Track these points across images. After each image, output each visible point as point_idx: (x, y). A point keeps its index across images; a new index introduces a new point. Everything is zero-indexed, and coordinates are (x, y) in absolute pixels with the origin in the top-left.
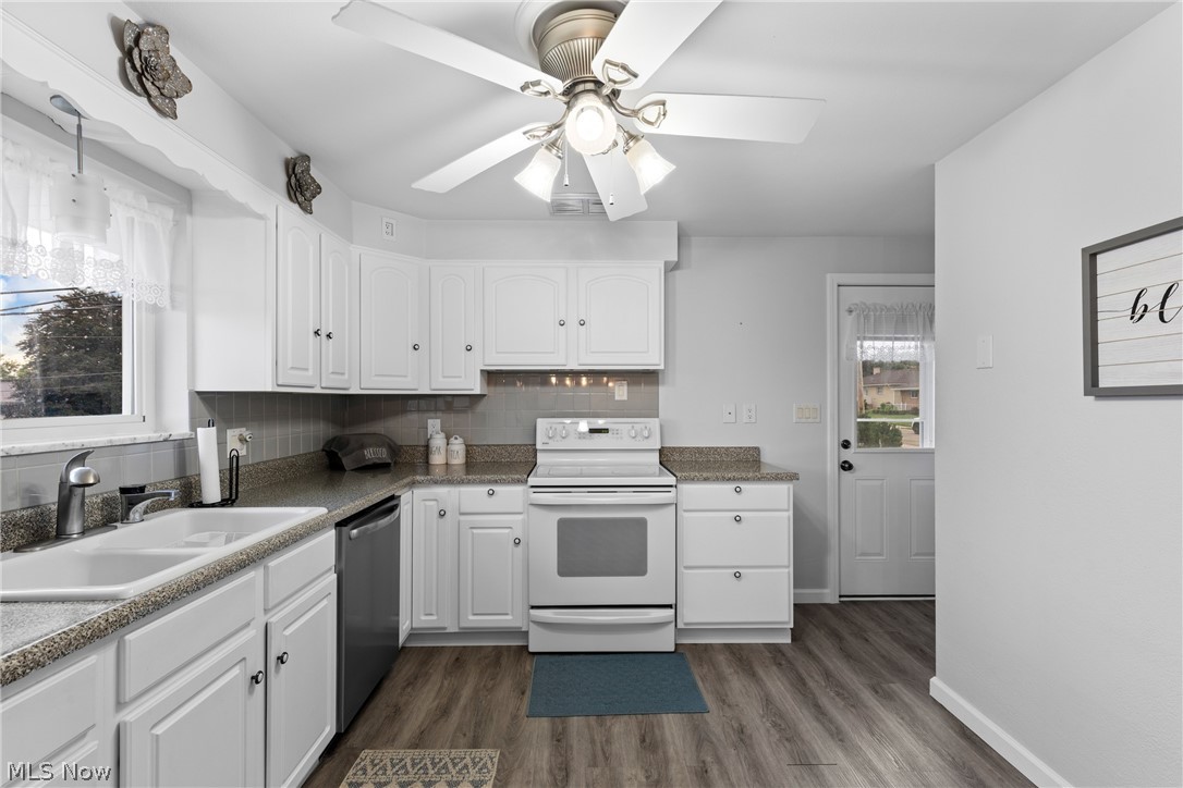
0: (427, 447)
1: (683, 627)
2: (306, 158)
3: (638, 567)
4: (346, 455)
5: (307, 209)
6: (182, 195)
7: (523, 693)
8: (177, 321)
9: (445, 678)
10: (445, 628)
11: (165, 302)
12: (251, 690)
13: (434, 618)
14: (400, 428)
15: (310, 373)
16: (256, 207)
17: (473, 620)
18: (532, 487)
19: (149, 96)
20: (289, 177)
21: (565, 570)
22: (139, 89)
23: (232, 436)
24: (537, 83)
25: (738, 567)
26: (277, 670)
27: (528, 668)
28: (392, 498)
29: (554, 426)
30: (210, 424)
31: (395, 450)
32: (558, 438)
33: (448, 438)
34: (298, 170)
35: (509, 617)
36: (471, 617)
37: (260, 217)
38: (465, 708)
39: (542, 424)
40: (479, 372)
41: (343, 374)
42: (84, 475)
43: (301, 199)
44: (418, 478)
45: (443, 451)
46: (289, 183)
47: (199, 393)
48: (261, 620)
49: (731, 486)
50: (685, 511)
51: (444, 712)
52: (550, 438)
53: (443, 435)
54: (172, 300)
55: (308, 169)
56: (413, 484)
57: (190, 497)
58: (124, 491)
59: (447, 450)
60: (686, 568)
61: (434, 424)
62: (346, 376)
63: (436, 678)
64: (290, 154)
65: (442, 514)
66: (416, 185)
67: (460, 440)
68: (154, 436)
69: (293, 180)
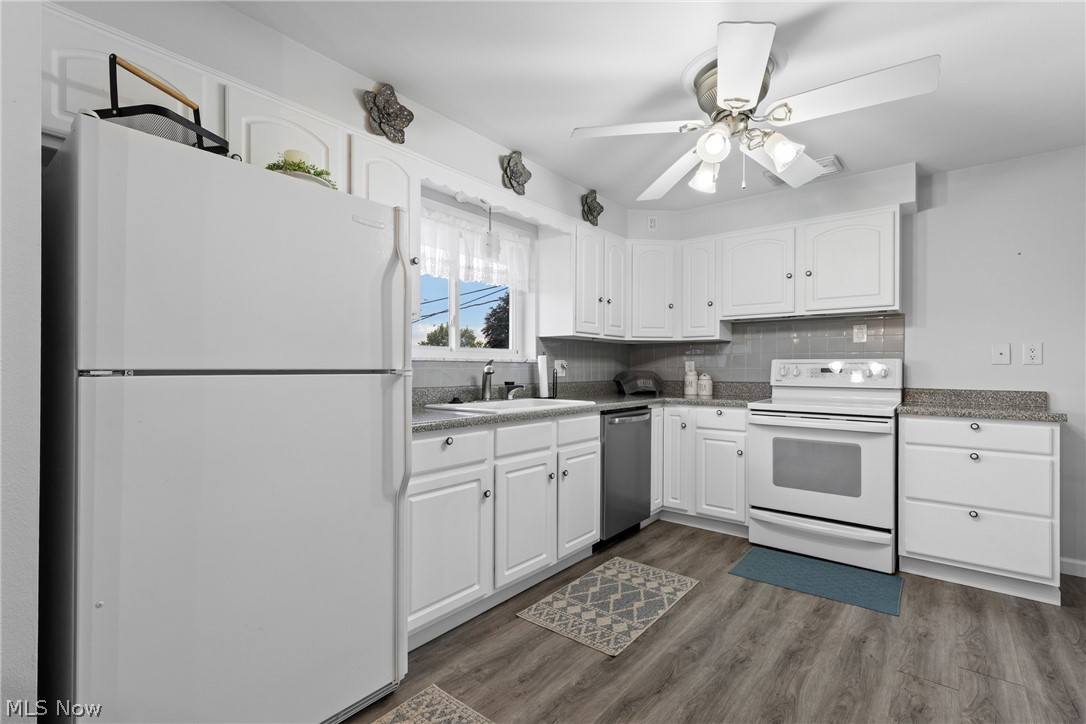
0: (683, 382)
1: (906, 555)
2: (593, 192)
3: (852, 488)
4: (626, 383)
5: (595, 223)
6: (533, 229)
7: (732, 562)
8: (531, 298)
9: (680, 540)
10: (686, 511)
11: (526, 289)
12: (549, 482)
13: (678, 502)
14: (665, 368)
15: (596, 325)
16: (564, 229)
17: (706, 509)
18: (752, 410)
19: (513, 187)
20: (583, 206)
21: (779, 480)
22: (509, 185)
23: (558, 364)
24: (685, 126)
25: (972, 507)
26: (563, 479)
27: (744, 550)
28: (645, 407)
29: (787, 366)
30: (544, 354)
31: (658, 381)
32: (791, 376)
33: (699, 375)
34: (589, 200)
35: (734, 512)
36: (704, 506)
37: (568, 234)
38: (686, 558)
39: (776, 364)
40: (718, 323)
41: (619, 327)
42: (489, 369)
43: (590, 217)
44: (667, 399)
45: (694, 385)
46: (584, 210)
47: (541, 338)
48: (556, 450)
49: (967, 423)
50: (908, 443)
51: (672, 555)
52: (783, 376)
53: (695, 373)
54: (529, 287)
55: (595, 198)
56: (664, 403)
57: (534, 393)
58: (506, 383)
59: (697, 384)
60: (909, 498)
61: (690, 365)
62: (622, 328)
63: (673, 539)
64: (584, 192)
65: (684, 427)
66: (638, 199)
67: (708, 377)
68: (520, 360)
69: (586, 207)
